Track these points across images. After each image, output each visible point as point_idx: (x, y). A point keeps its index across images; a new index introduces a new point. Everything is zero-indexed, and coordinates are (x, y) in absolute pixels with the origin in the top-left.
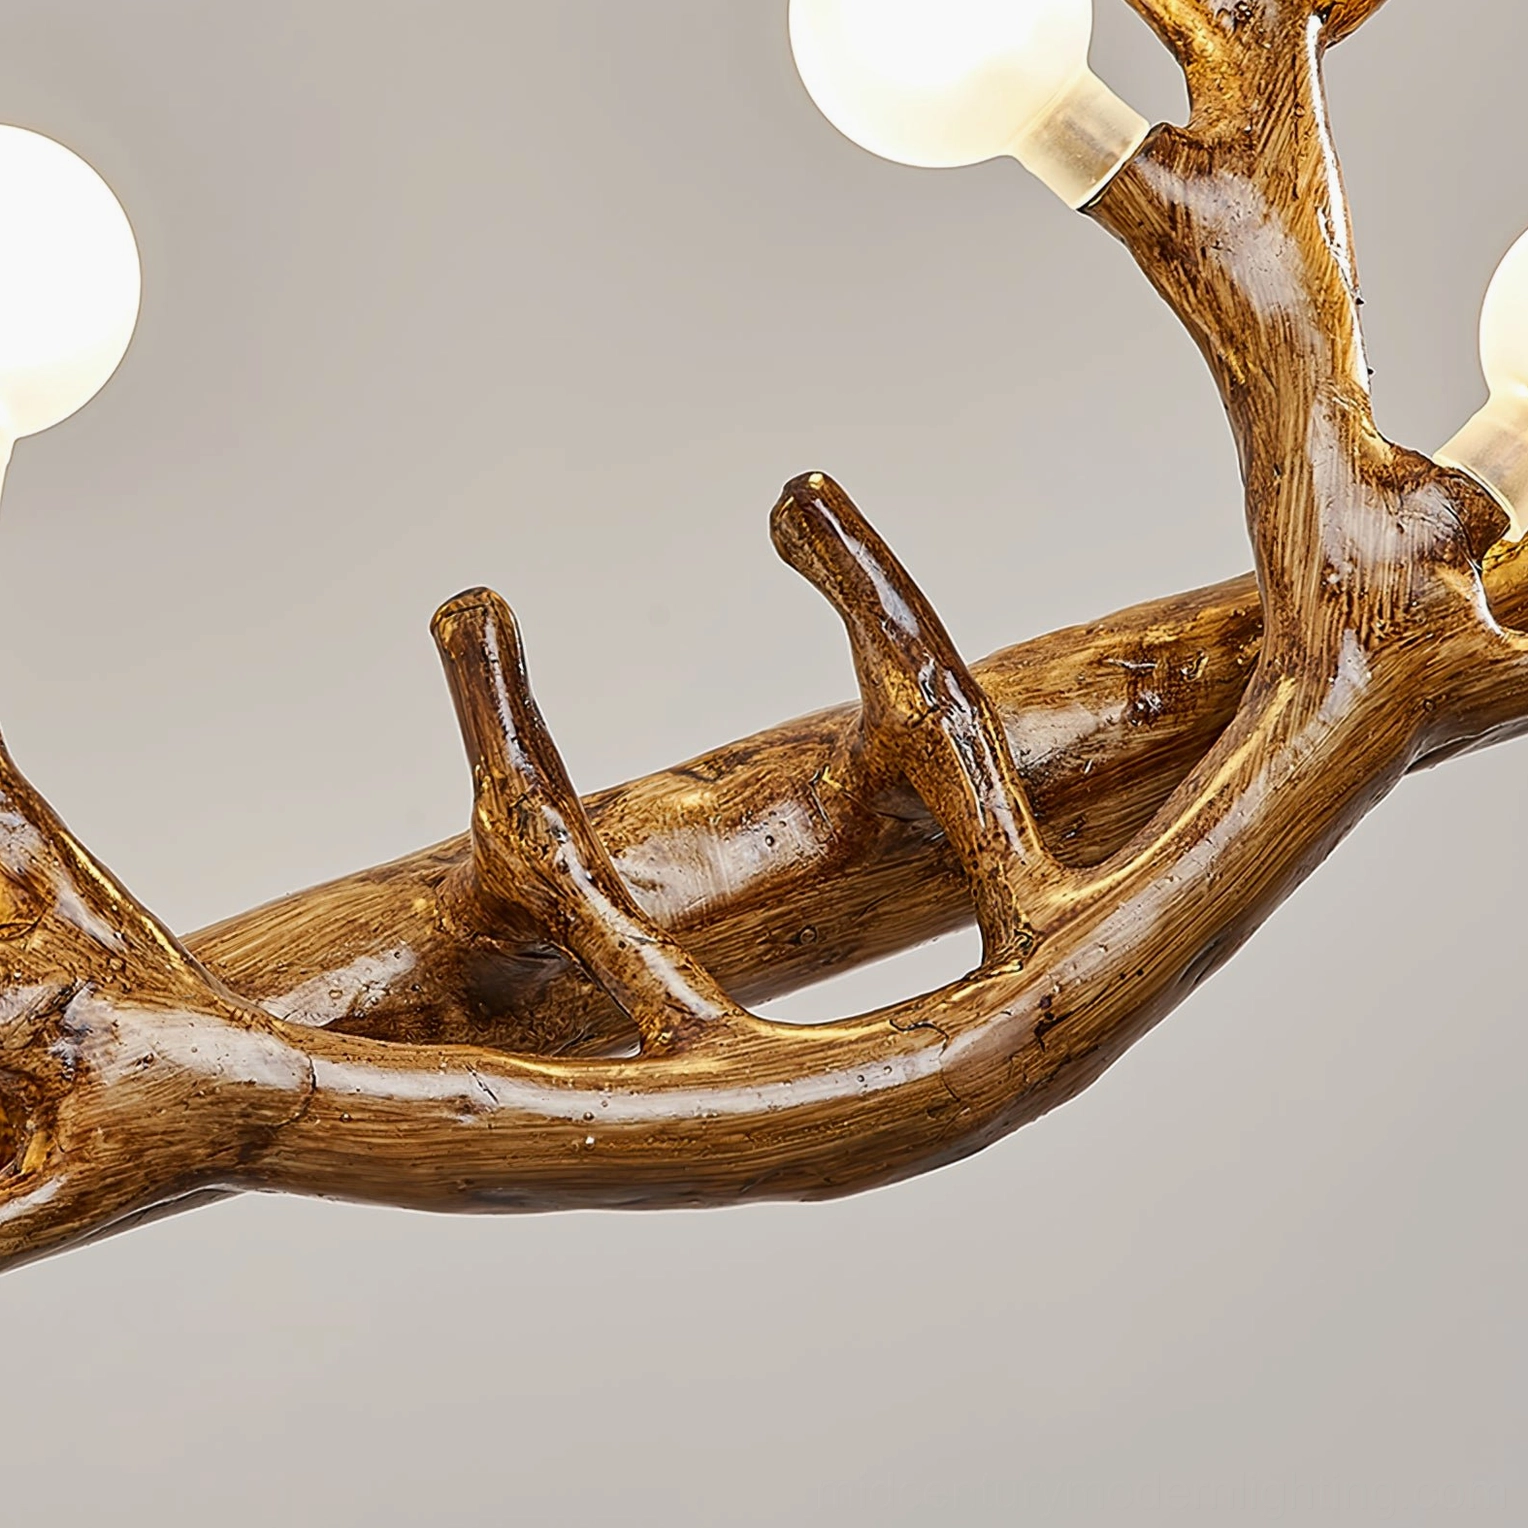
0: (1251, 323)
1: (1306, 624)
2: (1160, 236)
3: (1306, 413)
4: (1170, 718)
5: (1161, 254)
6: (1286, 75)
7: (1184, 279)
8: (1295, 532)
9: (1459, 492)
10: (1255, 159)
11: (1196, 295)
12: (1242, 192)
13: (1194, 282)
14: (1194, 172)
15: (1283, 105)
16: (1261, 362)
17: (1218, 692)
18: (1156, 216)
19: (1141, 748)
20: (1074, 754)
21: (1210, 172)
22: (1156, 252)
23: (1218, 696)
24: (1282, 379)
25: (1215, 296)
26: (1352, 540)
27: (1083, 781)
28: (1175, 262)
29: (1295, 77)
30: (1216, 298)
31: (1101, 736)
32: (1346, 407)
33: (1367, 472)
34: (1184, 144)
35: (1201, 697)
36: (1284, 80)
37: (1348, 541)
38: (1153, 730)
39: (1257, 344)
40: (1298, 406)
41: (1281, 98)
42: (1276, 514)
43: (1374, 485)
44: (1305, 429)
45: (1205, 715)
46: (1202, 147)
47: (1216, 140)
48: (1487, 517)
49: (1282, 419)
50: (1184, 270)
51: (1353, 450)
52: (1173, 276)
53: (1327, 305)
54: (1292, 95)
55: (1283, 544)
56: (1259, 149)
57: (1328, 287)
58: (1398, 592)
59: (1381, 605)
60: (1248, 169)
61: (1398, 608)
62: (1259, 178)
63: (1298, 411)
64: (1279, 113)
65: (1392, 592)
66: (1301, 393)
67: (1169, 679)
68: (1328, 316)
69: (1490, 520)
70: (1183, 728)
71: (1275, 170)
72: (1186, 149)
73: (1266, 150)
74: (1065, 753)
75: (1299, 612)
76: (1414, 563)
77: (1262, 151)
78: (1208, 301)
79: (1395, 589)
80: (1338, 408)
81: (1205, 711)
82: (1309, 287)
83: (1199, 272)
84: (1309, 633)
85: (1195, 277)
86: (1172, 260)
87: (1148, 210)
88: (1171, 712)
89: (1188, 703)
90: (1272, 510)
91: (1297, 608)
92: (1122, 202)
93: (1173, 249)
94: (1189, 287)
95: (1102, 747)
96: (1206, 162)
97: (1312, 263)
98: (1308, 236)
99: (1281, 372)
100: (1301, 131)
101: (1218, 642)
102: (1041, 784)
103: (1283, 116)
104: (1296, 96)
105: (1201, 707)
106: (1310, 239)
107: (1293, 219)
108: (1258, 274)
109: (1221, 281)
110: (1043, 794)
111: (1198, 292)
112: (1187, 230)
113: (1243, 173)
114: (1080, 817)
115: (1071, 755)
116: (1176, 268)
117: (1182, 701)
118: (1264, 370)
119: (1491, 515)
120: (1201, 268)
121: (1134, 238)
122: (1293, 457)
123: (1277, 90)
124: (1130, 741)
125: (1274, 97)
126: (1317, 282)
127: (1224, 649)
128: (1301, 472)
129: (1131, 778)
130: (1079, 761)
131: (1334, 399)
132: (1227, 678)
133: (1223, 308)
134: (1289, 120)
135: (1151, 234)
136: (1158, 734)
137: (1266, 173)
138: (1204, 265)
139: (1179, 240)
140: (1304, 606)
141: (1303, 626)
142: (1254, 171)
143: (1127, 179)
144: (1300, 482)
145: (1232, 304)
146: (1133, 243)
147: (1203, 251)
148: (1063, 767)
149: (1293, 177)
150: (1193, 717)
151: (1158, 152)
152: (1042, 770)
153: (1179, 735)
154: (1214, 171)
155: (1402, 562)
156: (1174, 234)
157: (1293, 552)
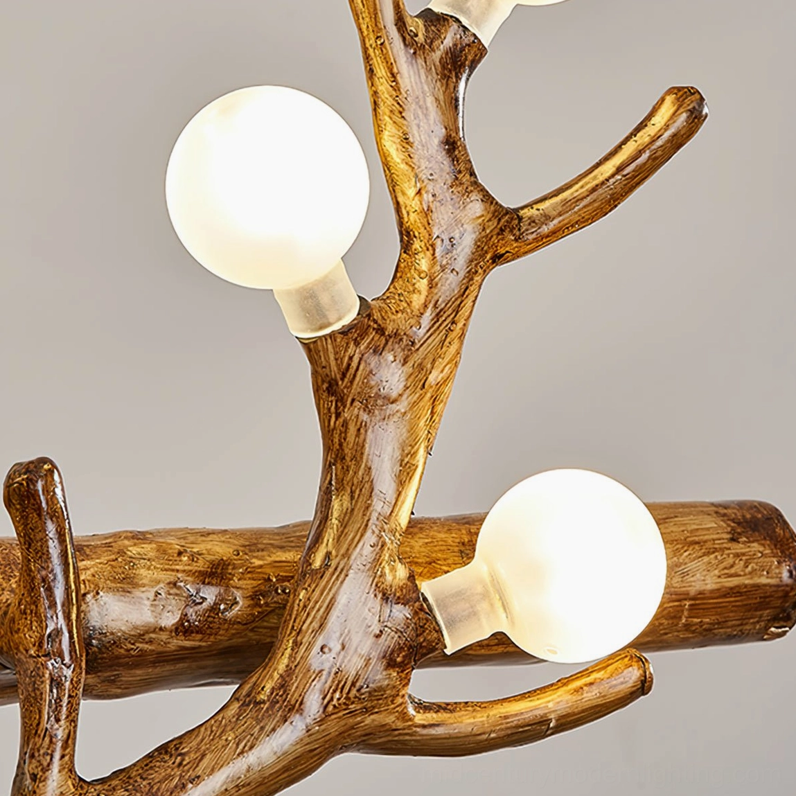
0: (358, 459)
1: (296, 677)
2: (332, 379)
3: (362, 535)
4: (199, 636)
5: (327, 388)
6: (456, 299)
7: (333, 409)
8: (319, 610)
9: (425, 624)
10: (412, 353)
11: (335, 423)
12: (393, 374)
13: (338, 415)
14: (371, 351)
15: (445, 320)
16: (353, 485)
17: (236, 629)
18: (335, 369)
19: (173, 648)
20: (132, 642)
21: (381, 354)
22: (325, 386)
23: (234, 632)
24: (359, 504)
25: (346, 430)
26: (349, 632)
27: (129, 658)
28: (333, 398)
29: (461, 303)
30: (346, 432)
31: (153, 636)
32: (387, 540)
33: (379, 587)
34: (374, 329)
35: (223, 630)
36: (453, 303)
37: (346, 631)
38: (187, 640)
39: (355, 473)
40: (360, 528)
41: (445, 315)
42: (313, 591)
43: (379, 598)
44: (356, 546)
45: (221, 640)
46: (383, 334)
47: (395, 331)
48: (434, 644)
49: (346, 531)
50: (336, 405)
51: (378, 570)
52: (328, 404)
53: (408, 465)
54: (454, 314)
55: (308, 614)
56: (417, 347)
57: (414, 453)
58: (360, 675)
59: (346, 683)
60: (404, 360)
61: (355, 687)
62: (408, 368)
63: (358, 531)
64: (440, 325)
65: (357, 675)
66: (365, 521)
67: (210, 611)
68: (405, 473)
69: (434, 647)
70: (204, 644)
71: (420, 364)
72: (374, 333)
73: (421, 349)
74: (126, 639)
75: (296, 666)
76: (377, 659)
77: (418, 349)
78: (340, 430)
79: (360, 673)
80: (382, 539)
81: (222, 638)
82: (403, 451)
83: (344, 412)
84: (295, 685)
85: (340, 413)
86: (332, 395)
87: (333, 363)
88: (201, 633)
89: (214, 631)
90: (313, 586)
91: (296, 663)
92: (319, 351)
93: (335, 390)
94: (333, 416)
95: (150, 642)
96: (382, 346)
97: (412, 434)
98: (418, 416)
99: (360, 500)
100: (448, 340)
101: (250, 596)
102: (104, 653)
103: (441, 328)
104: (455, 316)
105: (221, 635)
106: (419, 418)
107: (415, 402)
108: (378, 430)
109: (354, 424)
110: (102, 659)
111: (338, 422)
112: (349, 384)
113: (400, 361)
114: (118, 675)
115: (130, 642)
116: (332, 402)
117: (211, 628)
118: (351, 492)
119: (437, 644)
120: (346, 410)
121: (316, 372)
122: (341, 560)
123: (446, 308)
124: (169, 643)
125: (442, 313)
126: (410, 448)
127: (252, 602)
128: (341, 573)
129: (159, 662)
130: (133, 647)
131: (383, 533)
132: (245, 622)
133: (347, 440)
134: (444, 331)
135: (327, 375)
136: (188, 644)
137: (414, 365)
138: (349, 409)
139: (342, 388)
140: (301, 665)
141: (294, 678)
142: (407, 363)
143: (329, 341)
144: (337, 578)
145: (352, 442)
146: (315, 373)
147: (353, 400)
148: (122, 647)
149: (428, 372)
150: (214, 640)
151: (356, 331)
152: (108, 645)
153: (200, 647)
154: (383, 354)
155: (371, 656)
156: (340, 383)
157: (311, 623)
